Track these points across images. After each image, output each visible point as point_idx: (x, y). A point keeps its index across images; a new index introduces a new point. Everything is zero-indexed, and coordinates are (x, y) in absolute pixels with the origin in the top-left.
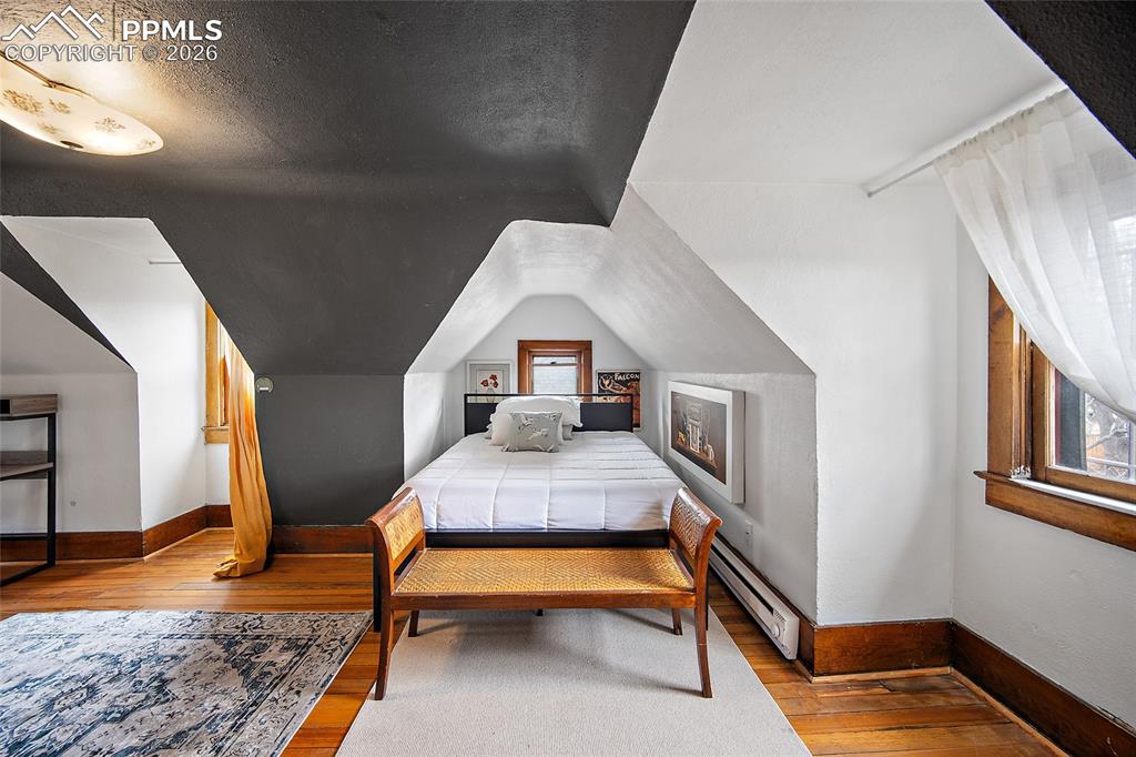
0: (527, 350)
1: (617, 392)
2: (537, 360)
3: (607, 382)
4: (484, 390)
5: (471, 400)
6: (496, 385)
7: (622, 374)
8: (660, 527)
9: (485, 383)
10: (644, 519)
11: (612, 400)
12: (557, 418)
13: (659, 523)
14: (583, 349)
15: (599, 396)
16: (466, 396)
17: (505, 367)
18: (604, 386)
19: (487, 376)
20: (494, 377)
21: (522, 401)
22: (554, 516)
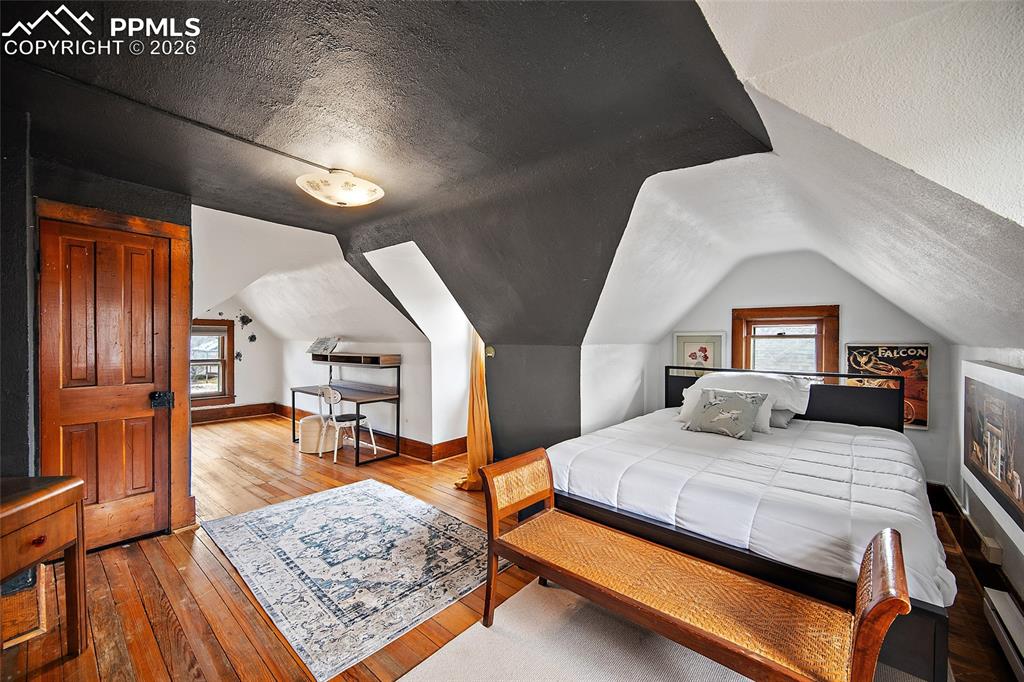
0: (744, 320)
1: (883, 373)
2: (760, 330)
3: (863, 360)
4: (692, 363)
5: (673, 373)
6: (706, 358)
7: (891, 349)
8: (844, 577)
9: (693, 356)
10: (813, 555)
11: (874, 384)
12: (758, 401)
13: (841, 570)
14: (827, 317)
15: (849, 377)
16: (667, 368)
17: (716, 340)
18: (858, 364)
19: (695, 348)
20: (704, 350)
21: (724, 378)
22: (683, 514)
